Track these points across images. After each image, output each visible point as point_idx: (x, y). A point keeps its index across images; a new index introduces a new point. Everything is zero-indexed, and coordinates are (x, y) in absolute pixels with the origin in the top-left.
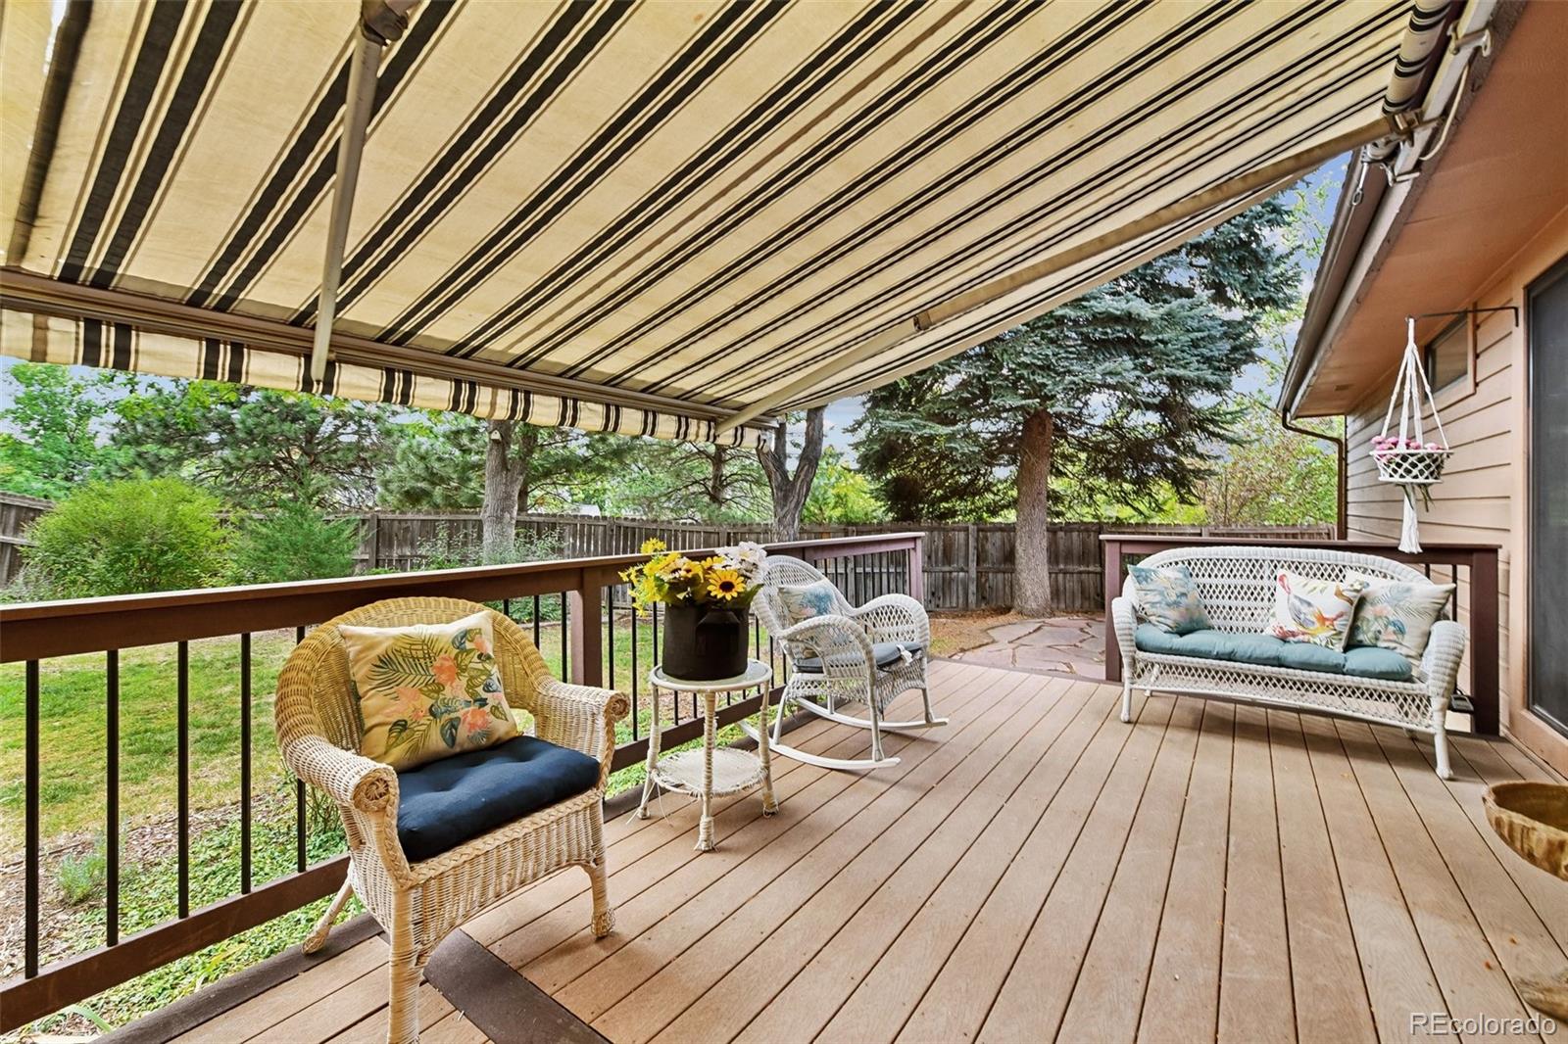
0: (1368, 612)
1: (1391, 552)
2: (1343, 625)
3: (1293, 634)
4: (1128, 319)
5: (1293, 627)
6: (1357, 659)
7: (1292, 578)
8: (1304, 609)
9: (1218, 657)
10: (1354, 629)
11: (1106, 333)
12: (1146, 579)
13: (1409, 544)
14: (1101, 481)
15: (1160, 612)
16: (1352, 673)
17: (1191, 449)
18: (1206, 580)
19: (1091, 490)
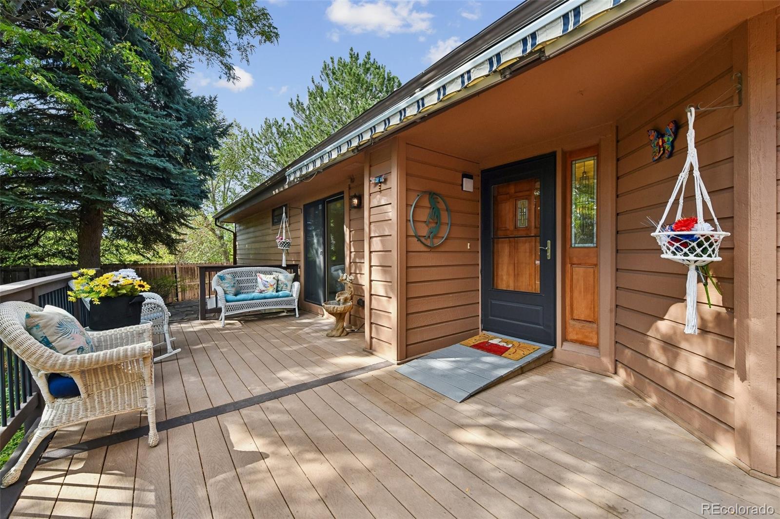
0: (280, 283)
1: (280, 266)
2: (275, 286)
3: (264, 291)
4: (164, 170)
5: (263, 288)
6: (281, 293)
7: (262, 276)
8: (266, 283)
9: (250, 300)
10: (277, 287)
11: (154, 174)
12: (224, 279)
13: (284, 265)
14: (123, 242)
15: (229, 289)
16: (281, 297)
17: (175, 231)
18: (240, 278)
19: (117, 247)
